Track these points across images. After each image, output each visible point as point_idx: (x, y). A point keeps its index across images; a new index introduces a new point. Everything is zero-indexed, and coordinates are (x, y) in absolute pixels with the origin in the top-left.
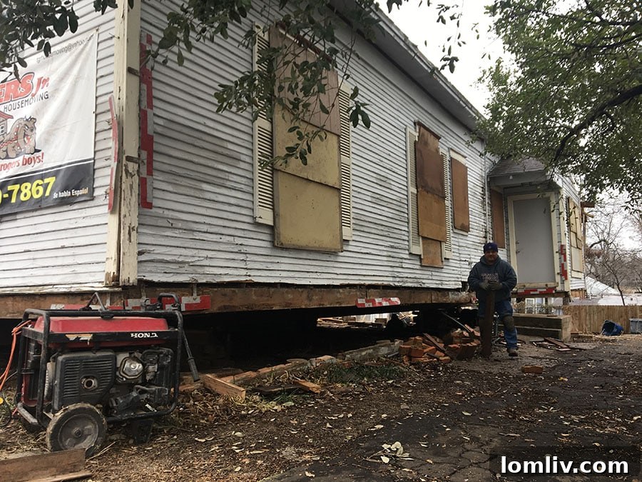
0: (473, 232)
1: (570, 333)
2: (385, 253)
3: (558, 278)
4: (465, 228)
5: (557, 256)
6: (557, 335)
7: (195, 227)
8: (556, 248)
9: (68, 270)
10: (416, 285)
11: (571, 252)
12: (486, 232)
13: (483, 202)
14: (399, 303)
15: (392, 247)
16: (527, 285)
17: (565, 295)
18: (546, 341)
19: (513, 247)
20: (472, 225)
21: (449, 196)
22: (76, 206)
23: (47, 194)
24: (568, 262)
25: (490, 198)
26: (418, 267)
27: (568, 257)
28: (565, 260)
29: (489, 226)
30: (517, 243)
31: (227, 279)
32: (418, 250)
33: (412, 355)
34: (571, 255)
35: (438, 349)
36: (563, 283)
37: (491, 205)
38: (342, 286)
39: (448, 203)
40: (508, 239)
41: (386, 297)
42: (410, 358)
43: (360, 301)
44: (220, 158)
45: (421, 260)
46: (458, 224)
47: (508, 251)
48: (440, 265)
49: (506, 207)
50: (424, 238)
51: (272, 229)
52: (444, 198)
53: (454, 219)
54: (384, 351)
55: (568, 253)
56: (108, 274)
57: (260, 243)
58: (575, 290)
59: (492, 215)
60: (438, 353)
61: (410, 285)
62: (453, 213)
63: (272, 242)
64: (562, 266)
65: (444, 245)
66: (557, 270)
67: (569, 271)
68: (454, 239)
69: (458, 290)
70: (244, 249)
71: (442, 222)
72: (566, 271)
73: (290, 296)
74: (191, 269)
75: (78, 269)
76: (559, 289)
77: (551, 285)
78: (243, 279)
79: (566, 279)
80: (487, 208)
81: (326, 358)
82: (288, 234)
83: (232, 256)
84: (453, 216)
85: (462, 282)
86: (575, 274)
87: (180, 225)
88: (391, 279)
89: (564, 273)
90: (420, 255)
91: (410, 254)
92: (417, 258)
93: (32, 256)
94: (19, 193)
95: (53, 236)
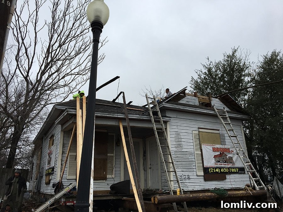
9: (243, 185)
22: (242, 174)
93: (235, 182)
94: (231, 170)
95: (239, 179)
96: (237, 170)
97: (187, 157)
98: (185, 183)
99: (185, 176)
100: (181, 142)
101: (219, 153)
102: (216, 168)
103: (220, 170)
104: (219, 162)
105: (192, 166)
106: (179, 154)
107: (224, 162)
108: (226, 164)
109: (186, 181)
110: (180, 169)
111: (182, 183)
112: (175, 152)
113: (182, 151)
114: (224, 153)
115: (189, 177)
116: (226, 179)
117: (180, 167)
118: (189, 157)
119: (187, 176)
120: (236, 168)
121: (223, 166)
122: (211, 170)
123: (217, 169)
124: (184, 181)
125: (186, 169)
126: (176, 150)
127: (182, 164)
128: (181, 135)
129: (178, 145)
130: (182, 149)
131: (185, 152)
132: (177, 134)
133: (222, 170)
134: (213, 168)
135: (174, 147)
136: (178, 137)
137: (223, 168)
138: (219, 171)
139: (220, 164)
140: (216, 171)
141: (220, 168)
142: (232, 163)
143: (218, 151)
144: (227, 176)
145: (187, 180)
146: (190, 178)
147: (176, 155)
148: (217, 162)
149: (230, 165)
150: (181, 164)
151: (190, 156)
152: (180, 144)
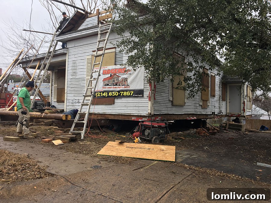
0: (216, 97)
1: (244, 129)
2: (193, 105)
3: (242, 112)
4: (214, 96)
5: (242, 104)
6: (240, 130)
7: (160, 102)
8: (242, 102)
9: (137, 111)
10: (200, 113)
11: (247, 103)
12: (220, 96)
13: (220, 87)
14: (196, 118)
15: (195, 103)
16: (232, 113)
17: (244, 117)
18: (236, 131)
19: (228, 101)
20: (216, 94)
21: (210, 87)
22: (139, 98)
23: (131, 95)
24: (246, 106)
25: (222, 85)
26: (201, 108)
27: (246, 105)
28: (245, 106)
29: (221, 94)
30: (229, 99)
31: (165, 113)
32: (201, 104)
33: (200, 133)
34: (247, 104)
35: (206, 132)
36: (243, 113)
37: (222, 88)
38: (184, 114)
39: (210, 89)
40: (227, 98)
41: (193, 117)
42: (199, 134)
43: (188, 118)
44: (164, 87)
45: (202, 106)
46: (212, 95)
47: (227, 102)
48: (207, 107)
49: (227, 87)
50: (203, 100)
51: (172, 101)
52: (208, 88)
53: (211, 93)
54: (192, 132)
55: (246, 103)
56: (149, 113)
57: (170, 105)
58: (248, 115)
59: (222, 91)
60: (206, 133)
61: (199, 113)
62: (211, 91)
63: (172, 104)
64: (244, 108)
65: (208, 102)
66: (242, 109)
67: (246, 109)
68: (211, 100)
69: (211, 114)
70: (167, 106)
71: (208, 95)
72: (245, 109)
73: (174, 117)
74: (160, 111)
75: (140, 111)
76: (242, 115)
77: (240, 113)
78: (167, 113)
79: (245, 112)
80: (221, 89)
81: (180, 132)
82: (175, 103)
83: (166, 108)
84: (211, 92)
85: (212, 112)
86: (248, 110)
87: (158, 102)
88: (194, 112)
89: (244, 110)
90: (201, 105)
91: (199, 105)
92: (201, 106)
93: (127, 107)
94: (123, 93)
95: (133, 103)
96: (131, 93)
97: (80, 83)
98: (75, 106)
99: (75, 100)
100: (76, 70)
101: (109, 75)
102: (103, 92)
103: (108, 94)
104: (108, 85)
105: (83, 91)
106: (73, 81)
107: (114, 85)
108: (116, 88)
109: (76, 105)
110: (73, 94)
111: (73, 106)
112: (71, 79)
113: (76, 77)
114: (115, 74)
115: (78, 101)
116: (114, 103)
117: (73, 93)
118: (81, 83)
119: (77, 100)
120: (130, 91)
121: (112, 89)
122: (97, 94)
123: (105, 93)
124: (74, 105)
125: (78, 94)
126: (72, 78)
127: (75, 90)
128: (77, 62)
129: (73, 73)
130: (76, 76)
131: (78, 79)
132: (74, 63)
133: (110, 94)
134: (100, 92)
135: (71, 75)
136: (74, 66)
137: (112, 92)
138: (106, 95)
139: (109, 88)
140: (103, 95)
141: (108, 92)
142: (125, 85)
143: (108, 73)
144: (117, 101)
145: (77, 103)
146: (80, 102)
147: (71, 82)
148: (106, 86)
149: (122, 88)
150: (73, 90)
151: (83, 82)
152: (75, 72)
